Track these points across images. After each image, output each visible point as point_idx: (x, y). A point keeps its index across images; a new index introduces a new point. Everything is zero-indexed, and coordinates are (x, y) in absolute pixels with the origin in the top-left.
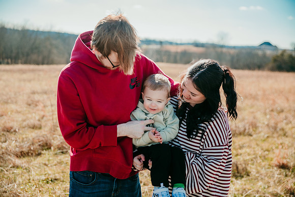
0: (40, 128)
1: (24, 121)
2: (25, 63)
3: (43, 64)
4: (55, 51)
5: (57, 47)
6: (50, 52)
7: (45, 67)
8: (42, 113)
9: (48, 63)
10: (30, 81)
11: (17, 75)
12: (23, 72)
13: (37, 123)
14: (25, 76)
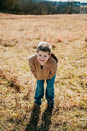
0: (40, 39)
1: (34, 36)
2: (31, 14)
3: (38, 15)
4: (43, 9)
5: (44, 7)
6: (41, 9)
7: (39, 16)
8: (40, 34)
9: (40, 14)
10: (34, 22)
11: (29, 19)
12: (31, 18)
13: (38, 37)
14: (32, 20)
